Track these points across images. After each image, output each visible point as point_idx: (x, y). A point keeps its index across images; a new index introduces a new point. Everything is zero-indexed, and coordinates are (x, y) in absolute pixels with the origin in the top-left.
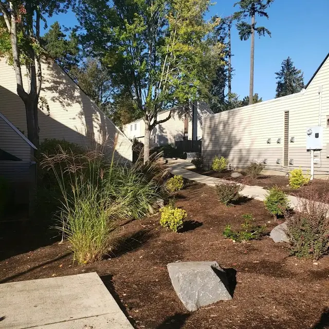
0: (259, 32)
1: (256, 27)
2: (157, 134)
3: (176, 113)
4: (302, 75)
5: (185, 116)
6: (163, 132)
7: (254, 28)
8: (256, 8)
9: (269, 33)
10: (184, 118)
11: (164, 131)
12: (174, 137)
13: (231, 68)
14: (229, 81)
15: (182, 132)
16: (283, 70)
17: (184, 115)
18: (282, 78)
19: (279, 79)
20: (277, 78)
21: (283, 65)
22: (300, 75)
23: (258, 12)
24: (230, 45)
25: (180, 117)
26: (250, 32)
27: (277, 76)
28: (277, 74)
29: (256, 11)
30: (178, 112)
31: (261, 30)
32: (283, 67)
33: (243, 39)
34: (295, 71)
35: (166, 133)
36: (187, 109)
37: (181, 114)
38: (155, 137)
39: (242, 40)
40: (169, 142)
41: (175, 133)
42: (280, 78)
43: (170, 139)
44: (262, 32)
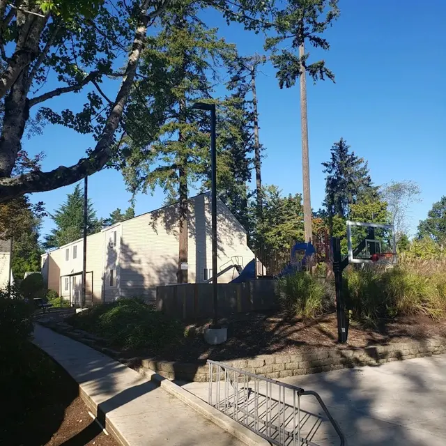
0: (313, 73)
1: (308, 63)
2: (117, 264)
3: (160, 220)
4: (366, 166)
5: (181, 225)
6: (133, 261)
7: (304, 64)
8: (307, 28)
9: (330, 76)
10: (178, 229)
11: (135, 258)
12: (158, 272)
13: (260, 146)
14: (257, 167)
15: (175, 260)
16: (334, 159)
17: (177, 223)
18: (334, 172)
19: (327, 174)
20: (324, 172)
21: (333, 152)
22: (362, 165)
23: (310, 37)
24: (255, 104)
25: (168, 227)
26: (297, 73)
27: (325, 168)
28: (326, 165)
29: (305, 35)
30: (165, 219)
31: (317, 70)
32: (333, 154)
33: (284, 86)
34: (354, 159)
35: (139, 262)
36: (184, 211)
37: (173, 222)
38: (112, 271)
39: (281, 88)
40: (147, 283)
41: (160, 263)
42: (330, 172)
43: (149, 275)
44: (318, 74)
